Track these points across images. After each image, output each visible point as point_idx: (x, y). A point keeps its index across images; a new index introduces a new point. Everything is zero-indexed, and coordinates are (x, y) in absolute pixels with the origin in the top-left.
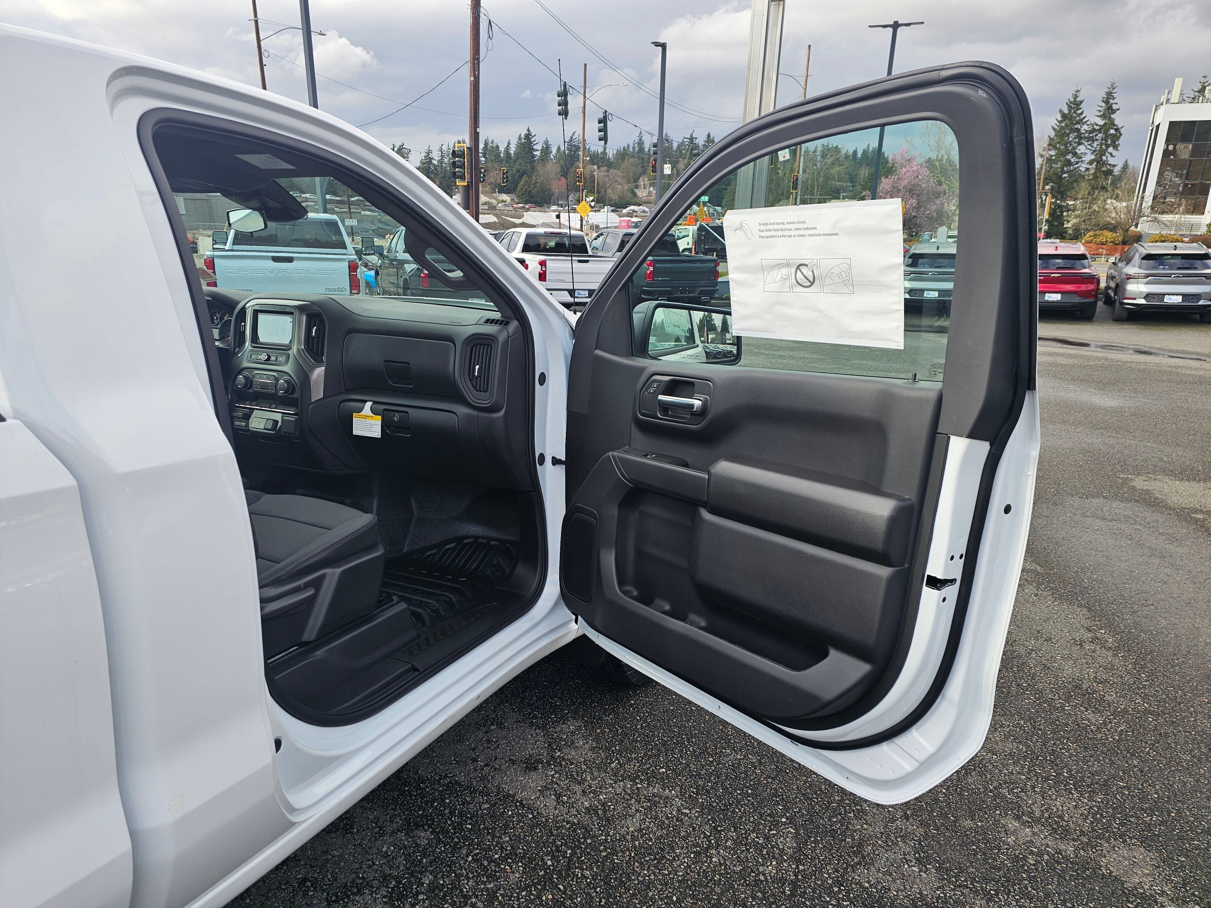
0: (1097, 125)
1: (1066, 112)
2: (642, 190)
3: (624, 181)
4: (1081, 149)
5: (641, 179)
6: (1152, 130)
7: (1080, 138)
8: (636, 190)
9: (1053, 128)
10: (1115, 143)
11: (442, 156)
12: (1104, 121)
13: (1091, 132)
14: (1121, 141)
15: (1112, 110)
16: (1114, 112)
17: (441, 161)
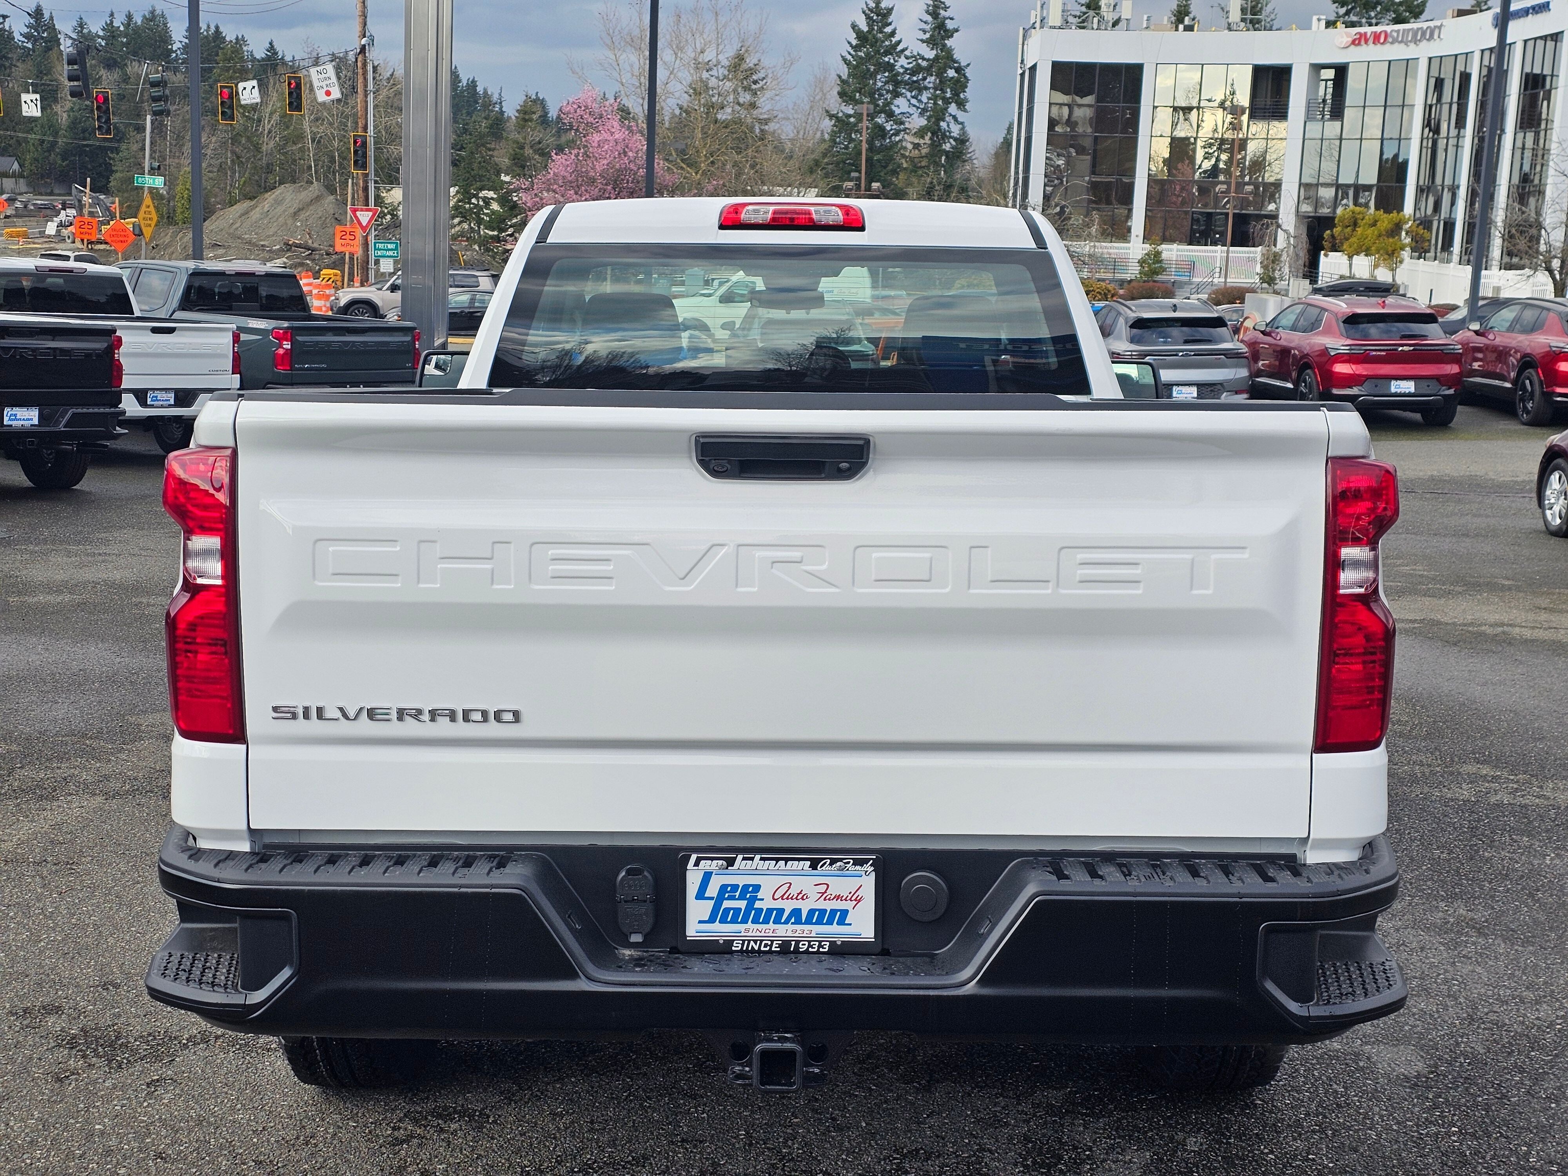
0: (923, 59)
1: (865, 29)
4: (901, 105)
6: (1022, 75)
7: (897, 84)
9: (844, 59)
10: (958, 95)
12: (934, 52)
13: (914, 72)
14: (969, 93)
15: (946, 31)
16: (949, 34)
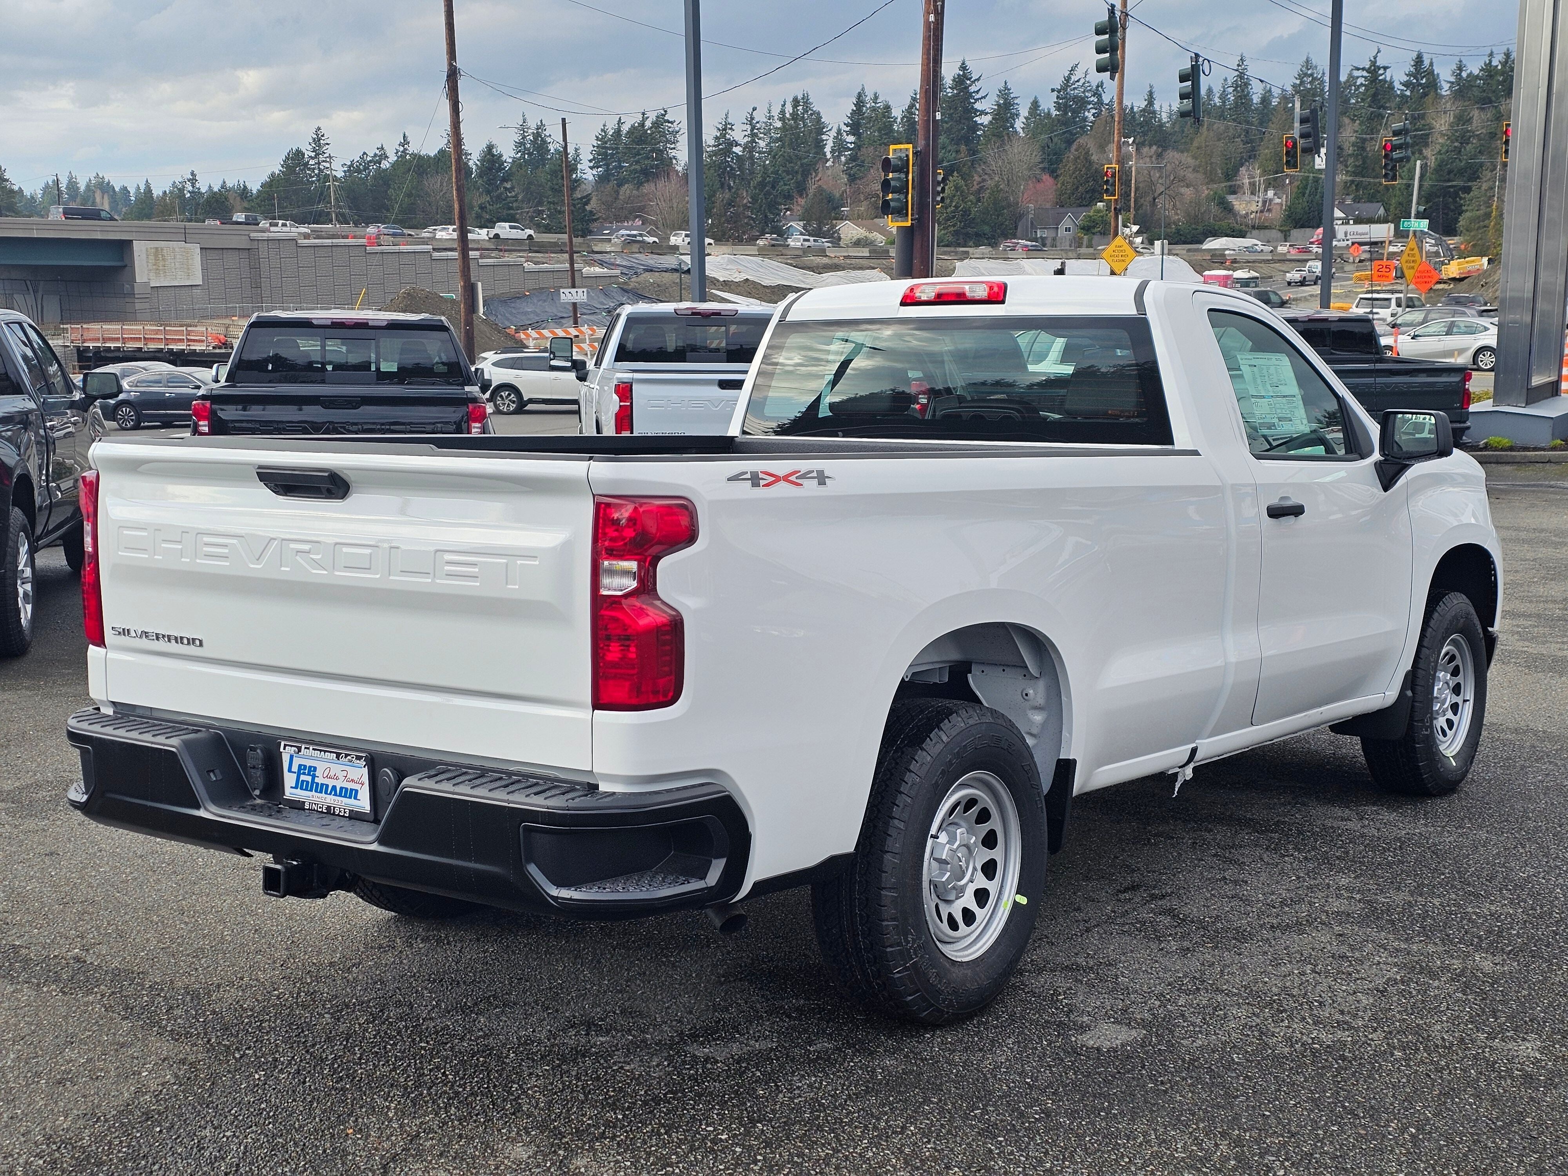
2: (1247, 197)
3: (1200, 176)
5: (1243, 170)
8: (1231, 198)
11: (753, 135)
17: (750, 147)
